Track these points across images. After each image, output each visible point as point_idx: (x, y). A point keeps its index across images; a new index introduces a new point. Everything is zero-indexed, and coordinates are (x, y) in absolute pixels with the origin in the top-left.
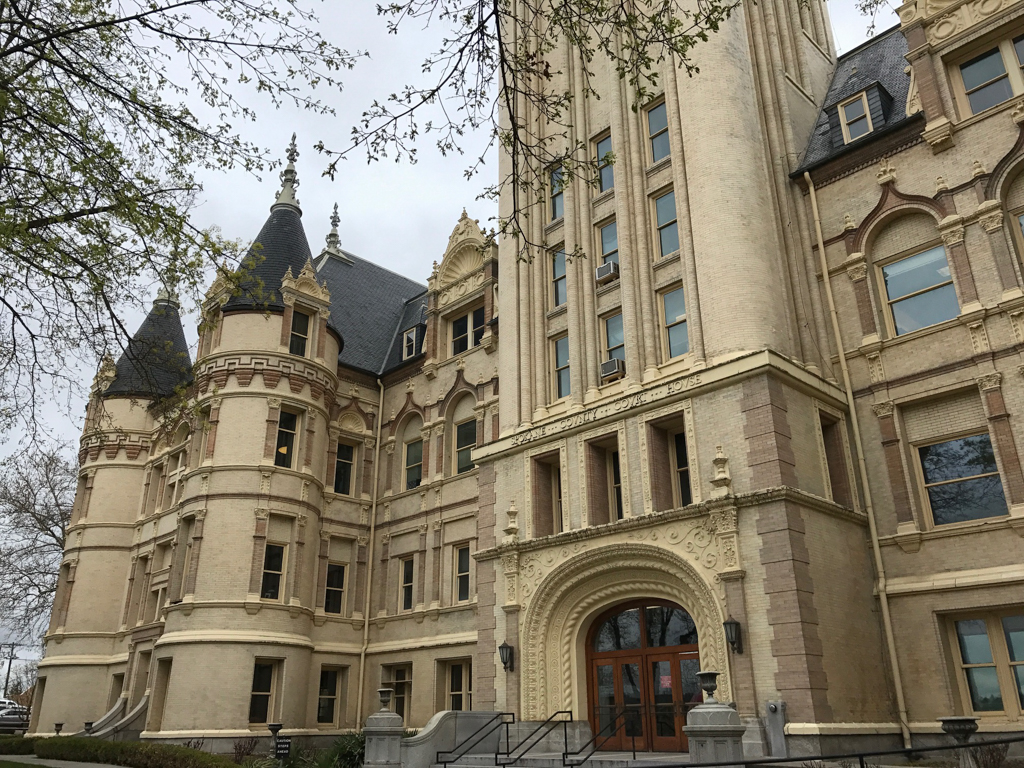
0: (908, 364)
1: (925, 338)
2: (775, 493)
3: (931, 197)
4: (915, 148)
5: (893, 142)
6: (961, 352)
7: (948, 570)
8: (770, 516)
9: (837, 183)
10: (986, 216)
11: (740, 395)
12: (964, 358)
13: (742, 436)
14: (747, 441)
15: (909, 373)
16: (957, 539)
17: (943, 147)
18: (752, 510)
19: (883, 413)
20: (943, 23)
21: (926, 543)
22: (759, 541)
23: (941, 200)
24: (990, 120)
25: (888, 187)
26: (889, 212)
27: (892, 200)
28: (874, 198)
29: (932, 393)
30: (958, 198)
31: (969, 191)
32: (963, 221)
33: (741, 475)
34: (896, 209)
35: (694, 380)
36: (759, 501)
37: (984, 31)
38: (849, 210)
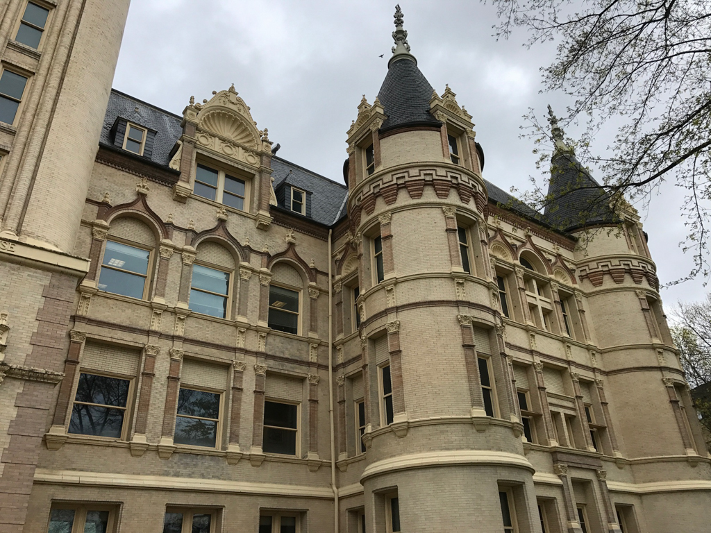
0: (107, 314)
1: (125, 304)
2: (52, 376)
3: (164, 221)
4: (165, 187)
5: (157, 174)
6: (142, 324)
7: (74, 469)
8: (35, 393)
9: (110, 168)
10: (188, 254)
11: (47, 282)
12: (142, 328)
13: (35, 315)
14: (37, 323)
15: (105, 320)
16: (90, 447)
17: (181, 200)
18: (17, 383)
19: (76, 339)
20: (204, 136)
21: (67, 446)
22: (14, 413)
23: (168, 227)
24: (207, 205)
25: (142, 197)
26: (135, 211)
27: (140, 206)
28: (130, 198)
29: (114, 340)
30: (176, 233)
31: (183, 233)
32: (175, 248)
33: (18, 348)
34: (140, 213)
35: (8, 246)
36: (31, 377)
37: (221, 159)
38: (110, 191)
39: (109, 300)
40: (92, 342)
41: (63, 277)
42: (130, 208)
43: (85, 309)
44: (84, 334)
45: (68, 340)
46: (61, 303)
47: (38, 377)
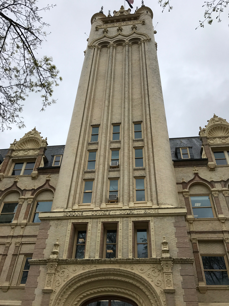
0: (202, 228)
1: (207, 221)
2: (190, 260)
3: (209, 181)
4: (204, 167)
5: (199, 163)
6: (218, 228)
7: (215, 302)
8: (186, 269)
9: (180, 168)
10: (225, 192)
11: (174, 221)
12: (219, 231)
13: (174, 235)
14: (176, 238)
15: (202, 231)
16: (218, 291)
17: (212, 170)
18: (178, 265)
19: (194, 241)
20: (211, 140)
21: (208, 291)
22: (181, 278)
23: (212, 183)
24: (225, 168)
25: (196, 174)
26: (196, 181)
27: (197, 178)
28: (192, 177)
29: (209, 239)
30: (216, 184)
31: (219, 184)
32: (218, 191)
33: (173, 250)
34: (198, 181)
35: (156, 210)
36: (182, 262)
37: (222, 146)
38: (184, 177)
39: (200, 222)
40: (201, 242)
41: (179, 217)
42: (194, 181)
43: (192, 228)
44: (196, 239)
45: (190, 243)
46: (182, 228)
47: (184, 261)
